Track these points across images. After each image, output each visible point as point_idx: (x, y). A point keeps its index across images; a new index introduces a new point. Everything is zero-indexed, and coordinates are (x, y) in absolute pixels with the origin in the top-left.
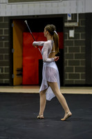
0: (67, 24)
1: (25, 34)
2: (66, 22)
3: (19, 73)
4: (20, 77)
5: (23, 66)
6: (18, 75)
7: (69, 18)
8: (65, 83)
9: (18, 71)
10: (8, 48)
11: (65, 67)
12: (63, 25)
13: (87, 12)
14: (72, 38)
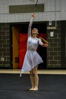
0: (48, 28)
1: (21, 34)
2: (48, 26)
3: (16, 60)
4: (18, 63)
5: (19, 55)
6: (16, 62)
7: (50, 24)
8: (48, 67)
9: (16, 59)
10: (9, 44)
11: (48, 56)
12: (46, 28)
13: (62, 20)
14: (52, 37)
